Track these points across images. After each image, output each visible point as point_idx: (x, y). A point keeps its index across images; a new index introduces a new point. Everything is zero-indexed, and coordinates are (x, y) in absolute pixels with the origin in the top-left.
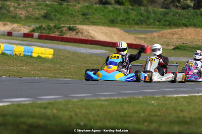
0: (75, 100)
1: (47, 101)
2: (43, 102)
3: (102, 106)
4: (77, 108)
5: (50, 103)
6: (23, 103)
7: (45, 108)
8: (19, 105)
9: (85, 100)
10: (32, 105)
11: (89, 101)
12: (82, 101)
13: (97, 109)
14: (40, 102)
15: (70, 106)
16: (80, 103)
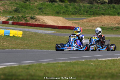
0: (44, 63)
1: (27, 65)
3: (61, 66)
4: (47, 68)
5: (29, 66)
6: (13, 66)
7: (27, 69)
8: (11, 68)
9: (51, 63)
10: (19, 67)
11: (53, 64)
12: (49, 64)
13: (59, 69)
14: (23, 65)
15: (42, 67)
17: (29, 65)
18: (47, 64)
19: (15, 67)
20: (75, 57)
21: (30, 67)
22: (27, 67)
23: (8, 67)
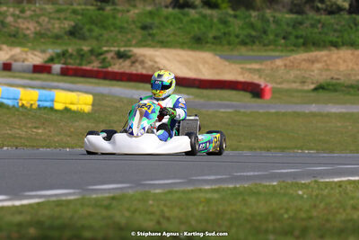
0: (158, 191)
1: (107, 195)
2: (100, 196)
3: (208, 201)
4: (165, 205)
5: (113, 198)
6: (64, 198)
7: (107, 207)
8: (59, 204)
9: (176, 192)
10: (82, 202)
11: (183, 192)
12: (170, 192)
13: (201, 208)
14: (94, 196)
15: (151, 202)
16: (169, 196)
17: (111, 195)
18: (165, 194)
19: (69, 202)
20: (252, 174)
21: (115, 203)
22: (105, 203)
23: (49, 201)
